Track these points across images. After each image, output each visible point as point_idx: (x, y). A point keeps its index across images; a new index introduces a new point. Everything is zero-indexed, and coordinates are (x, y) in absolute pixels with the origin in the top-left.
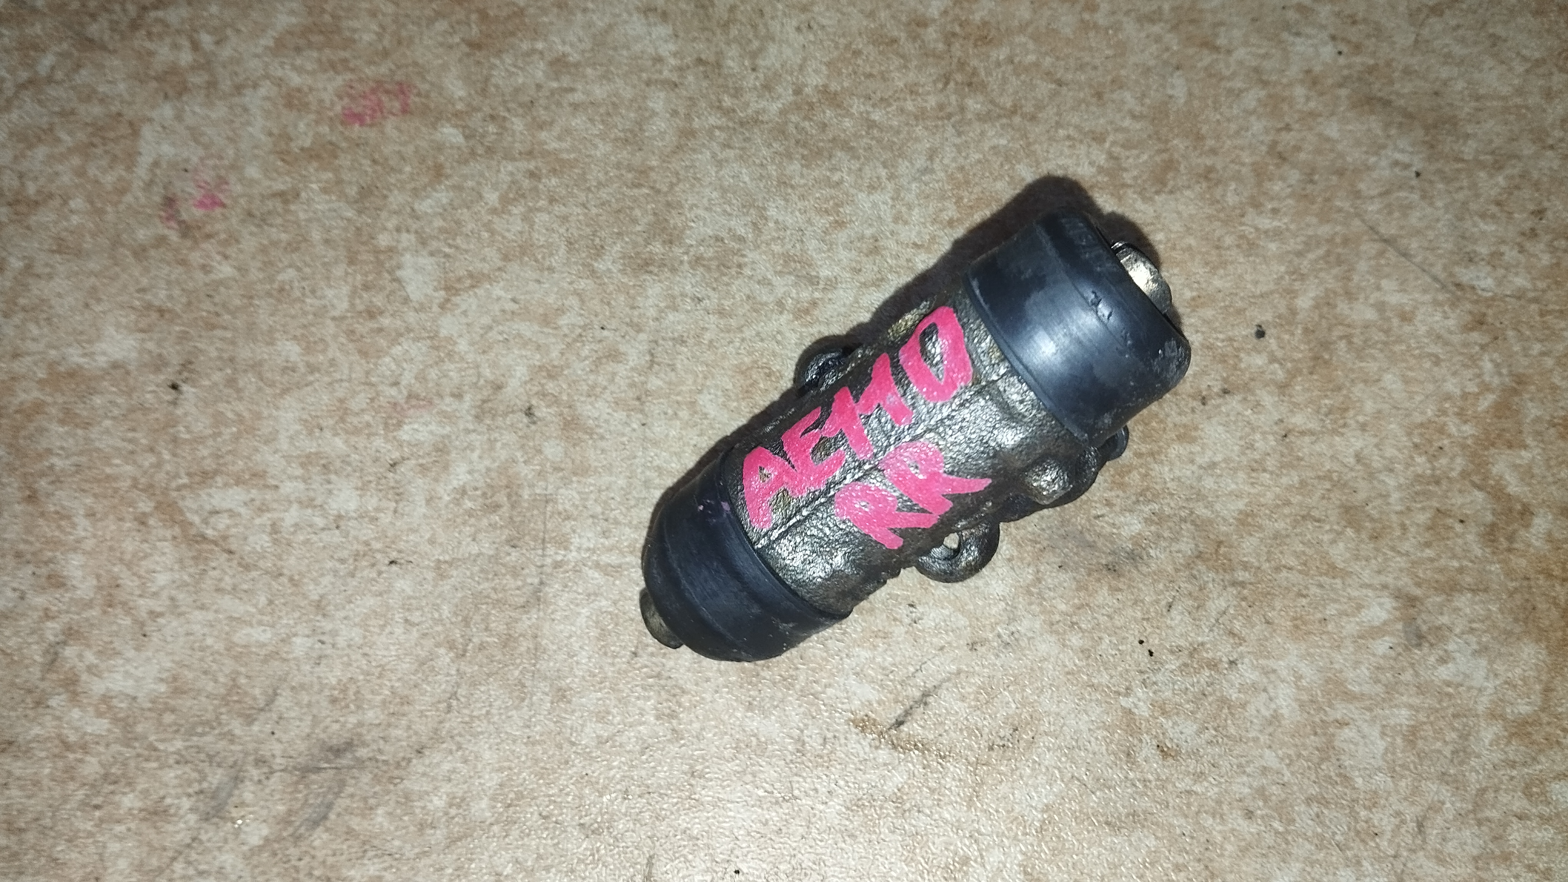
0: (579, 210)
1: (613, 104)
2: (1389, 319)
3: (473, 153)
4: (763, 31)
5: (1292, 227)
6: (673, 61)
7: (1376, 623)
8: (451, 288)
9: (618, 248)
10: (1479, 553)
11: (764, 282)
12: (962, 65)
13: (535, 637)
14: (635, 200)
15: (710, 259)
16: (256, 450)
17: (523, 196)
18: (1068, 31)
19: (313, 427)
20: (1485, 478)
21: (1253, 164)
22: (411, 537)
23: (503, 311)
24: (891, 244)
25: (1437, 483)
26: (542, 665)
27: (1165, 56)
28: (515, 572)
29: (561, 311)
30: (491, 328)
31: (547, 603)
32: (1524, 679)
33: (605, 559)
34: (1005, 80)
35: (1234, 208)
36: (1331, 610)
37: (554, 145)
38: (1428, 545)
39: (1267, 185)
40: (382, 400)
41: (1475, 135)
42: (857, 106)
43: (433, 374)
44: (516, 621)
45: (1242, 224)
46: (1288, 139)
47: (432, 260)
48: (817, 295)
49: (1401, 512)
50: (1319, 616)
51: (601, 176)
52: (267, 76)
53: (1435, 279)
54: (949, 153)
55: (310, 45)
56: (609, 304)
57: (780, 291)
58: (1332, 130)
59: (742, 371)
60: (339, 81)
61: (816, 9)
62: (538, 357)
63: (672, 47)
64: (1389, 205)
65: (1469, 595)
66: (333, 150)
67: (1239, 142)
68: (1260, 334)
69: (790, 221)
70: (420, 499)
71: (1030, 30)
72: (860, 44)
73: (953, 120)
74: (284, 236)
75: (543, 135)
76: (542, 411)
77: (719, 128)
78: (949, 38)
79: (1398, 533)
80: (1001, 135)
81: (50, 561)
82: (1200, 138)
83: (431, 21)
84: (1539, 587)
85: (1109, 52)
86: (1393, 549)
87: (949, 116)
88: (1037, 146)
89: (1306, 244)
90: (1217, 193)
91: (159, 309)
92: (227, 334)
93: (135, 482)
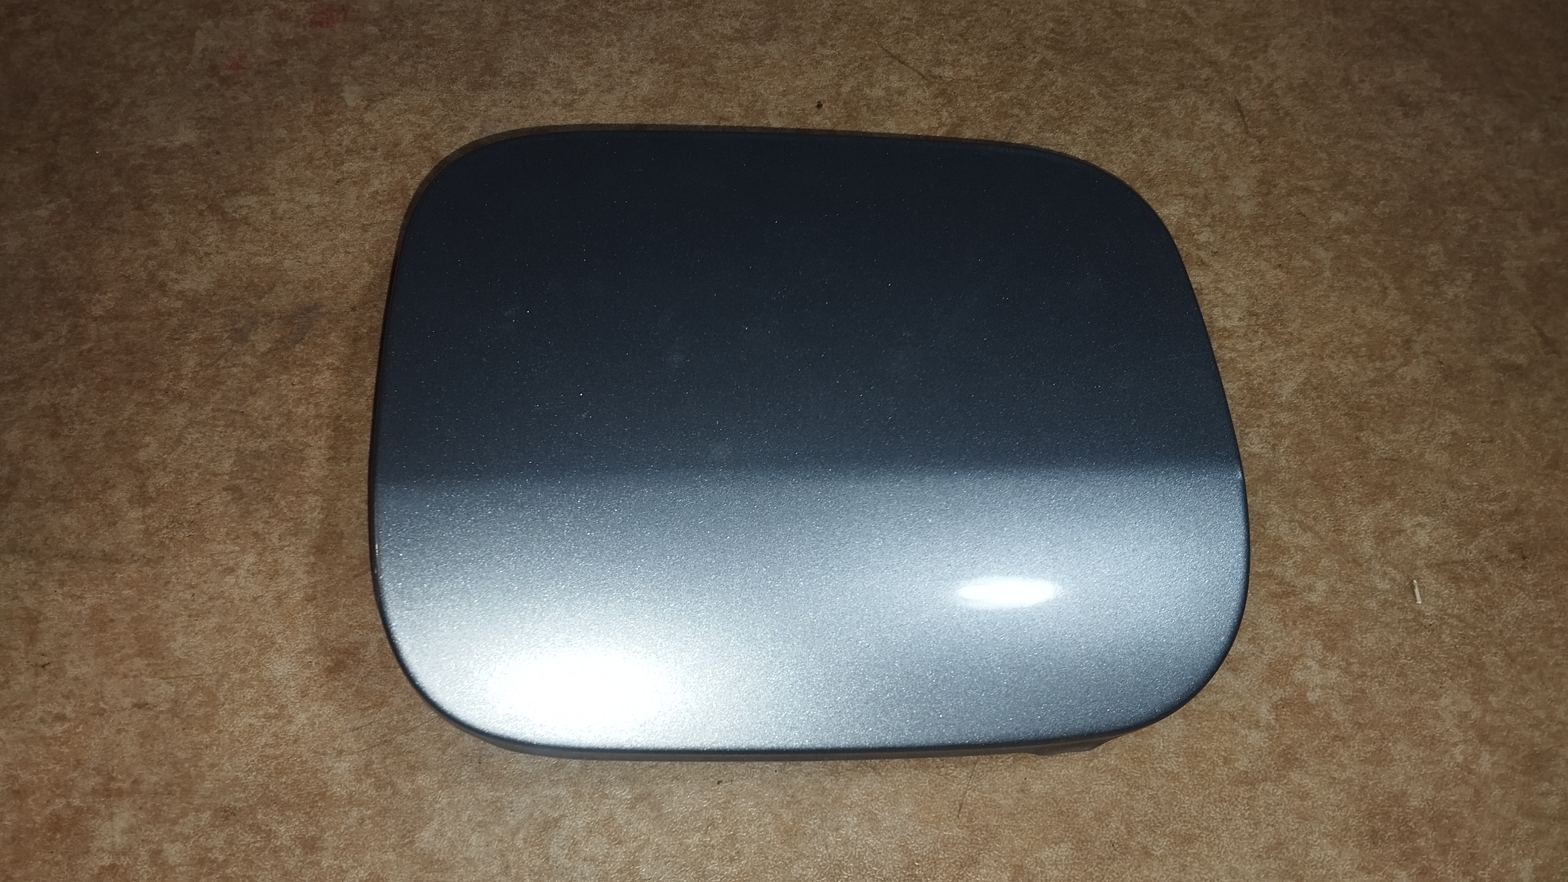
8: (371, 101)
16: (263, 178)
24: (618, 72)
68: (819, 106)
69: (561, 63)
81: (150, 234)
90: (801, 38)
91: (209, 118)
92: (246, 127)
93: (196, 197)
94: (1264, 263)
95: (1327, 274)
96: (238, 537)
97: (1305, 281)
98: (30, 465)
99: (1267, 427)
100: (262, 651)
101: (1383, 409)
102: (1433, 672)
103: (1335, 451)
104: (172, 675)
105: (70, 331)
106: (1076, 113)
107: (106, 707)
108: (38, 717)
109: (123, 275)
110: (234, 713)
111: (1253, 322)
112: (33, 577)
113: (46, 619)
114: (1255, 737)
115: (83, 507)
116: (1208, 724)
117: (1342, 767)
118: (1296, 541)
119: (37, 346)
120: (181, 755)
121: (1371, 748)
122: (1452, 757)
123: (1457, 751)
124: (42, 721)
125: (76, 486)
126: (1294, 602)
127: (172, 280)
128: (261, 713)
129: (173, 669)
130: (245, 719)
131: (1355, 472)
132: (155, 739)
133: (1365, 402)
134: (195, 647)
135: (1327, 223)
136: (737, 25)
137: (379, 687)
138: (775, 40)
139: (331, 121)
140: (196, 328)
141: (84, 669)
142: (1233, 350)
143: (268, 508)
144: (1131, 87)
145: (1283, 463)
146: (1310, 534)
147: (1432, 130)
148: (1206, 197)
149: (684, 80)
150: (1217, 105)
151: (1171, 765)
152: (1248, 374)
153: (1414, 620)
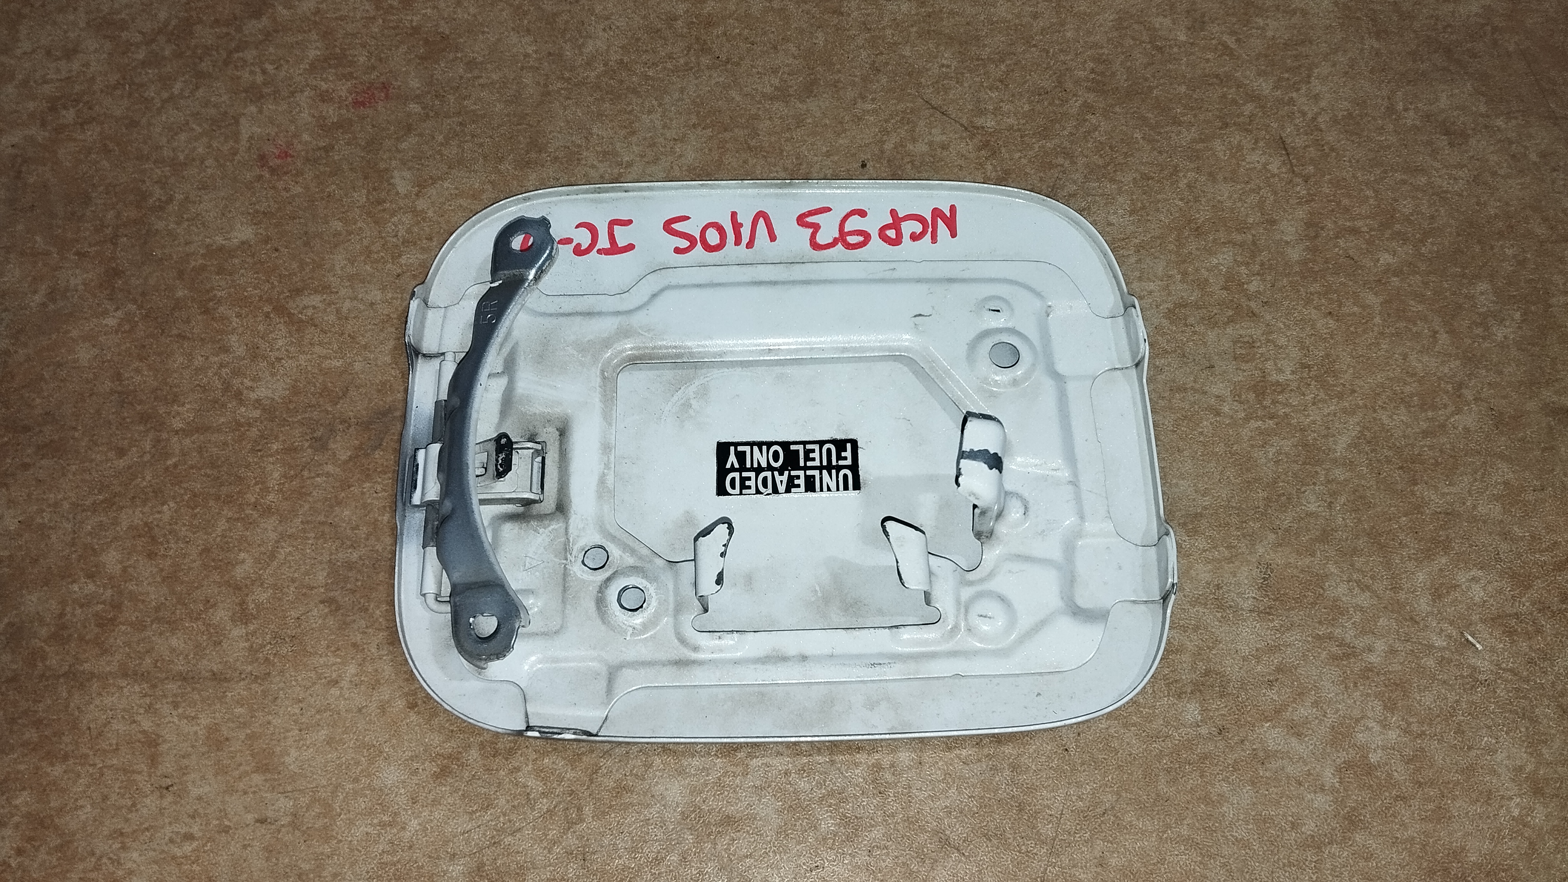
0: (488, 140)
1: (503, 82)
3: (428, 116)
4: (584, 33)
5: (883, 107)
6: (535, 56)
8: (421, 185)
9: (511, 157)
14: (519, 131)
15: (562, 158)
16: (324, 276)
19: (353, 261)
21: (861, 75)
24: (661, 140)
27: (813, 21)
30: (445, 204)
34: (722, 45)
35: (850, 100)
37: (472, 107)
39: (869, 86)
41: (989, 44)
45: (855, 109)
46: (881, 59)
47: (409, 172)
48: (622, 170)
51: (500, 122)
52: (308, 85)
53: (962, 125)
58: (907, 51)
60: (349, 84)
61: (613, 17)
63: (534, 48)
64: (938, 89)
66: (350, 122)
67: (854, 64)
68: (864, 166)
69: (604, 134)
72: (639, 34)
74: (328, 169)
75: (466, 103)
77: (563, 89)
78: (689, 25)
80: (720, 76)
81: (220, 340)
82: (831, 65)
87: (691, 70)
89: (890, 115)
90: (841, 93)
91: (264, 213)
92: (302, 221)
93: (261, 297)
94: (1314, 311)
95: (1378, 320)
96: (338, 650)
97: (1356, 328)
98: (131, 586)
99: (1322, 485)
100: (371, 761)
101: (1437, 461)
102: (1489, 727)
103: (1391, 506)
104: (289, 788)
105: (154, 447)
106: (1121, 160)
107: (231, 825)
108: (167, 838)
109: (199, 385)
110: (351, 823)
111: (1305, 375)
112: (148, 700)
113: (164, 741)
114: (1321, 801)
115: (187, 628)
116: (1275, 790)
117: (1403, 824)
118: (1354, 601)
119: (122, 463)
120: (306, 866)
121: (1431, 806)
122: (1508, 810)
123: (1512, 804)
124: (171, 841)
125: (179, 607)
126: (1355, 663)
127: (247, 388)
128: (375, 821)
129: (290, 783)
130: (361, 829)
131: (1410, 528)
132: (279, 853)
133: (1419, 454)
134: (308, 760)
135: (1375, 265)
136: (776, 82)
137: (483, 790)
138: (815, 96)
139: (384, 210)
140: (276, 438)
141: (207, 789)
142: (1286, 405)
143: (364, 618)
144: (1174, 128)
145: (1340, 521)
146: (1368, 594)
147: (1478, 159)
148: (1254, 243)
149: (727, 146)
150: (1261, 144)
151: (1241, 833)
152: (1303, 430)
153: (1470, 676)
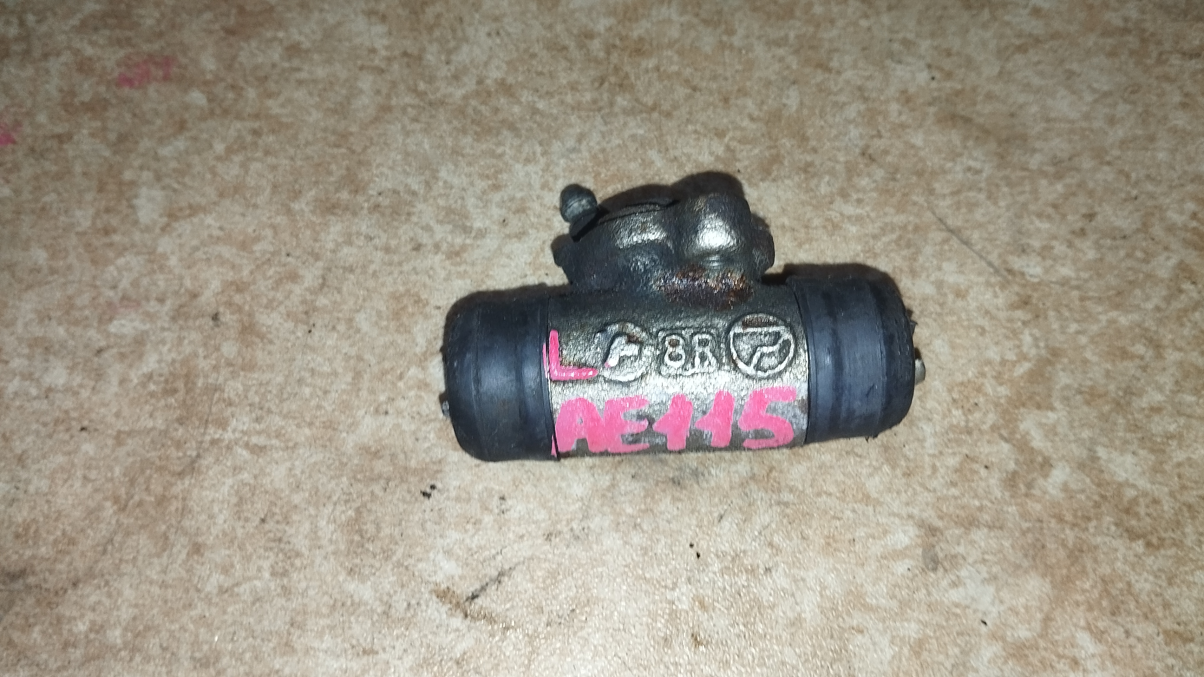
0: (287, 162)
1: (331, 83)
2: (945, 295)
3: (212, 113)
4: (460, 34)
5: (873, 215)
6: (384, 53)
7: (899, 547)
9: (313, 193)
10: (999, 495)
11: (427, 228)
12: (617, 69)
13: (184, 499)
14: (334, 157)
15: (386, 207)
17: (245, 148)
18: (708, 49)
19: (44, 317)
20: (1013, 432)
21: (846, 162)
22: (103, 410)
23: (211, 236)
25: (969, 432)
26: (186, 523)
27: (786, 73)
28: (178, 445)
29: (257, 239)
30: (198, 249)
31: (200, 472)
32: (1027, 608)
33: (254, 440)
34: (650, 84)
35: (825, 196)
36: (861, 533)
37: (276, 110)
38: (953, 484)
39: (855, 179)
40: (102, 300)
41: (1041, 150)
42: (526, 96)
43: (145, 281)
44: (171, 485)
45: (829, 209)
46: (878, 144)
47: (163, 193)
49: (934, 456)
50: (849, 536)
51: (310, 138)
52: (69, 48)
53: (990, 264)
54: (596, 137)
55: (106, 26)
56: (297, 236)
57: (438, 237)
58: (918, 139)
59: (396, 297)
60: (122, 53)
61: (506, 20)
62: (231, 274)
63: (385, 42)
64: (959, 202)
65: (986, 530)
66: (105, 104)
67: (837, 144)
70: (115, 380)
71: (677, 46)
72: (536, 48)
73: (603, 112)
74: (54, 168)
75: (270, 103)
76: (227, 317)
77: (413, 106)
78: (609, 48)
79: (928, 472)
80: (640, 127)
82: (804, 139)
83: (200, 12)
84: (1049, 529)
85: (739, 67)
86: (922, 485)
88: (668, 137)
89: (882, 229)
